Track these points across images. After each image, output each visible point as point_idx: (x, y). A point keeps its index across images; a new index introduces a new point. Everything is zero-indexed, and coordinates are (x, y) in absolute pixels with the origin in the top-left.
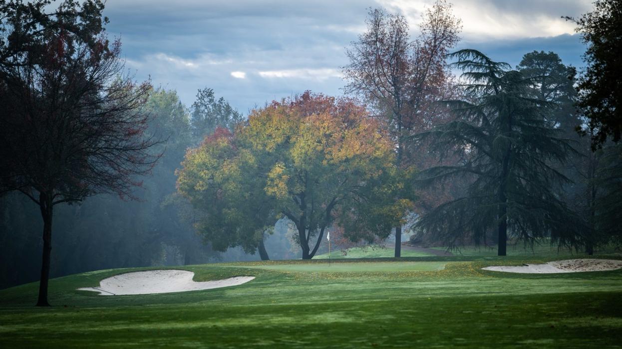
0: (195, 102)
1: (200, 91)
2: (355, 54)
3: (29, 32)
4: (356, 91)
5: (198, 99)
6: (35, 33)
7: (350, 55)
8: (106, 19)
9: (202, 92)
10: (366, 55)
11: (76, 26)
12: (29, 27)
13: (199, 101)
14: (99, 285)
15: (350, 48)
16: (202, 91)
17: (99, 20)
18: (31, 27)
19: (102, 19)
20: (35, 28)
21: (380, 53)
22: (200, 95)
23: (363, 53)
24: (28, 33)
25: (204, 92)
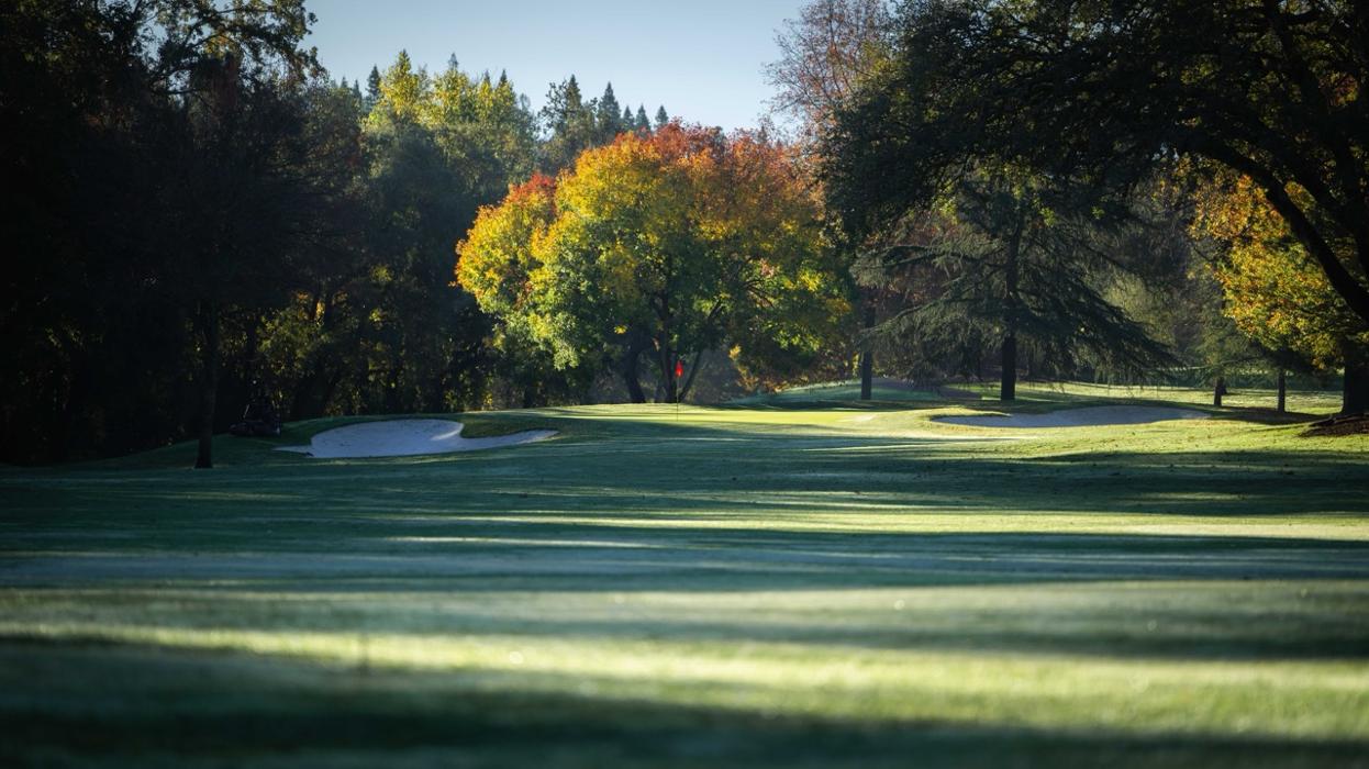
0: (545, 108)
1: (554, 87)
2: (792, 42)
3: (191, 41)
4: (791, 108)
5: (549, 100)
6: (201, 42)
7: (783, 44)
8: (312, 16)
9: (557, 89)
10: (810, 44)
11: (265, 28)
12: (191, 33)
13: (553, 105)
14: (309, 443)
15: (784, 30)
16: (557, 86)
17: (302, 17)
18: (195, 33)
19: (306, 15)
20: (200, 33)
21: (836, 40)
22: (553, 95)
23: (805, 40)
24: (189, 42)
25: (560, 87)
